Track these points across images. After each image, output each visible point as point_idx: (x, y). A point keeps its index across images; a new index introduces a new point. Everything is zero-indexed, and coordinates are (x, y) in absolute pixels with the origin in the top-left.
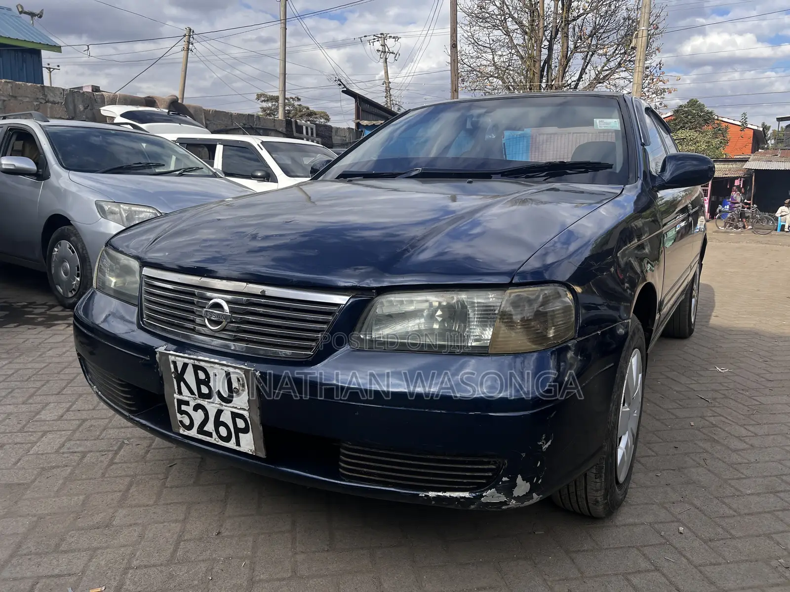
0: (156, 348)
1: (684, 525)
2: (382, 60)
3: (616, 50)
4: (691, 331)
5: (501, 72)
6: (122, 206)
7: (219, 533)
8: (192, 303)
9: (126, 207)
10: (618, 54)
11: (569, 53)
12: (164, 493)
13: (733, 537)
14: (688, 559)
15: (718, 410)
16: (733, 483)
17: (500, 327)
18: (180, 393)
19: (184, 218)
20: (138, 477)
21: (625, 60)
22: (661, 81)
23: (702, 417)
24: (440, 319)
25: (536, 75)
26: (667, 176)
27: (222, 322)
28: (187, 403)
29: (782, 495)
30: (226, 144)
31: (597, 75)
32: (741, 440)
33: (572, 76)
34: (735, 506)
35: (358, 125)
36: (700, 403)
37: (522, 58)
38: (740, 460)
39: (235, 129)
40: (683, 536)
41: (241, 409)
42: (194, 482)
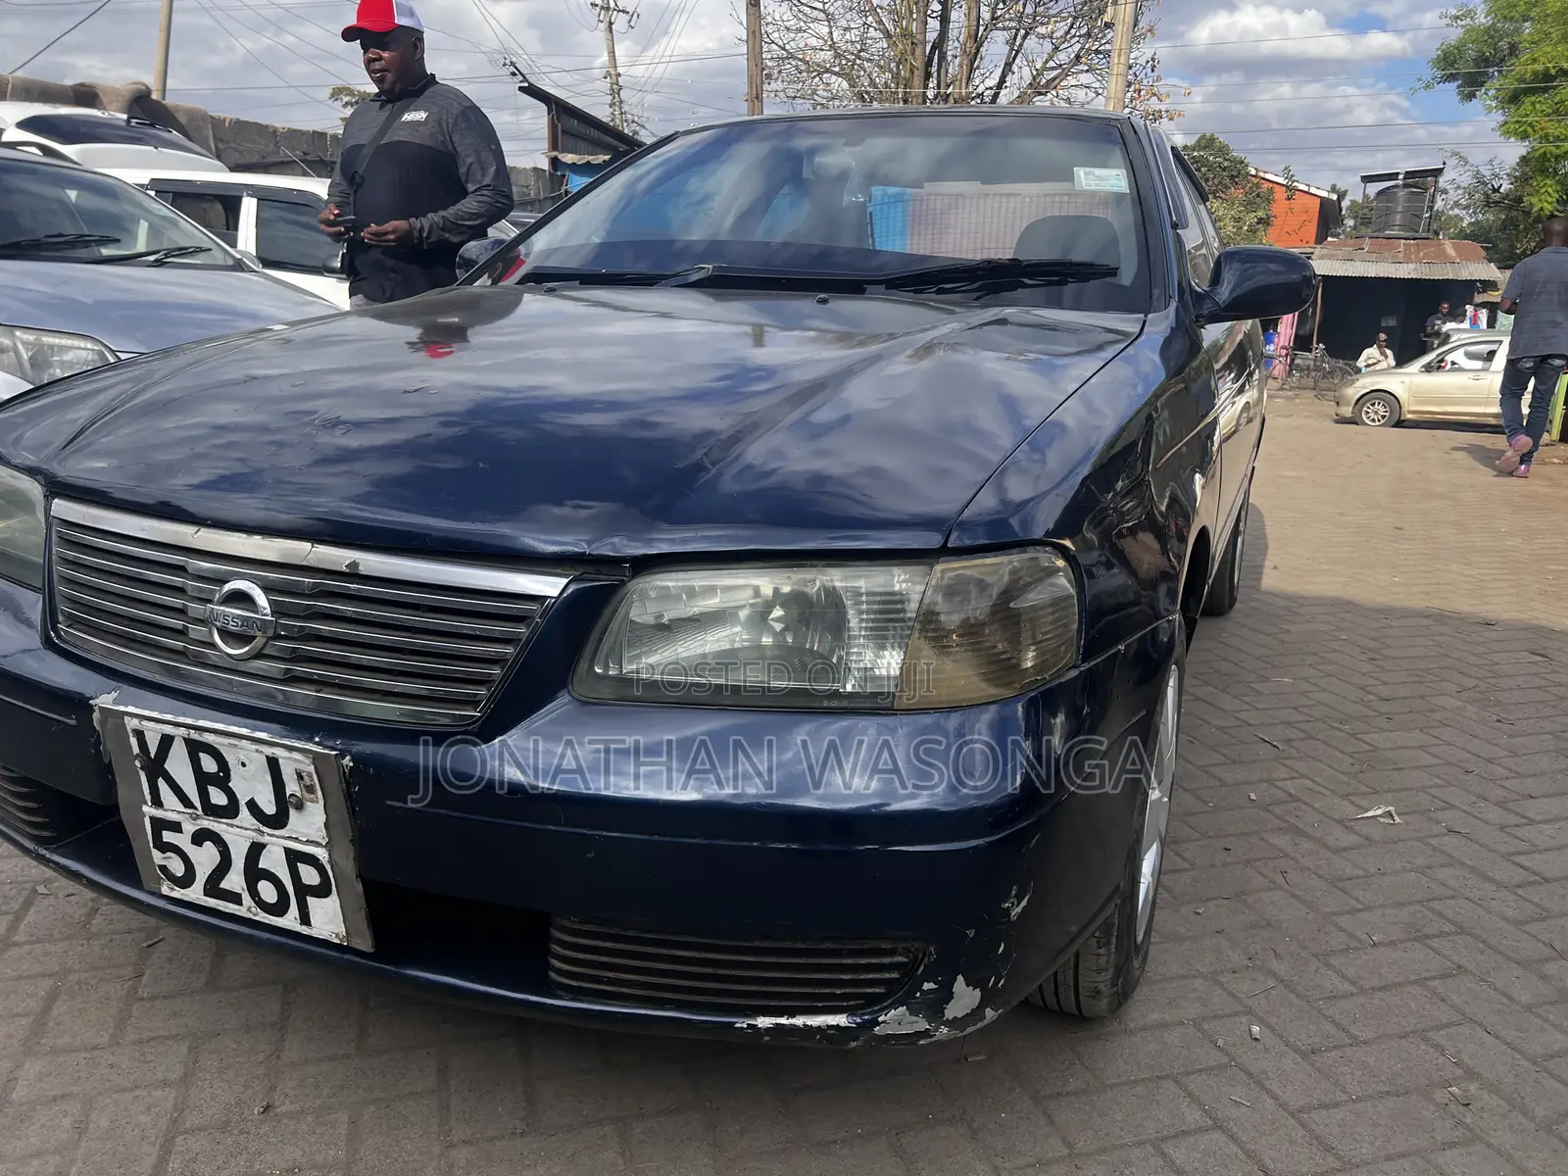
0: (92, 698)
1: (1262, 1022)
2: (603, 26)
3: (1071, 27)
4: (1233, 601)
5: (847, 65)
6: (18, 333)
7: (266, 1109)
8: (180, 591)
9: (30, 337)
10: (1074, 36)
11: (982, 29)
12: (135, 1013)
13: (1356, 1042)
14: (1275, 1097)
15: (1300, 766)
16: (1343, 920)
17: (920, 651)
18: (157, 802)
19: (158, 375)
20: (71, 978)
21: (1089, 49)
22: (1155, 95)
23: (1271, 782)
24: (778, 627)
25: (916, 72)
26: (1224, 293)
27: (254, 637)
28: (176, 827)
29: (1436, 943)
30: (262, 195)
31: (1034, 78)
32: (1346, 827)
33: (986, 80)
34: (1351, 972)
35: (555, 162)
36: (1263, 750)
37: (888, 35)
38: (1348, 871)
39: (282, 162)
40: (1260, 1046)
41: (309, 842)
42: (207, 983)
